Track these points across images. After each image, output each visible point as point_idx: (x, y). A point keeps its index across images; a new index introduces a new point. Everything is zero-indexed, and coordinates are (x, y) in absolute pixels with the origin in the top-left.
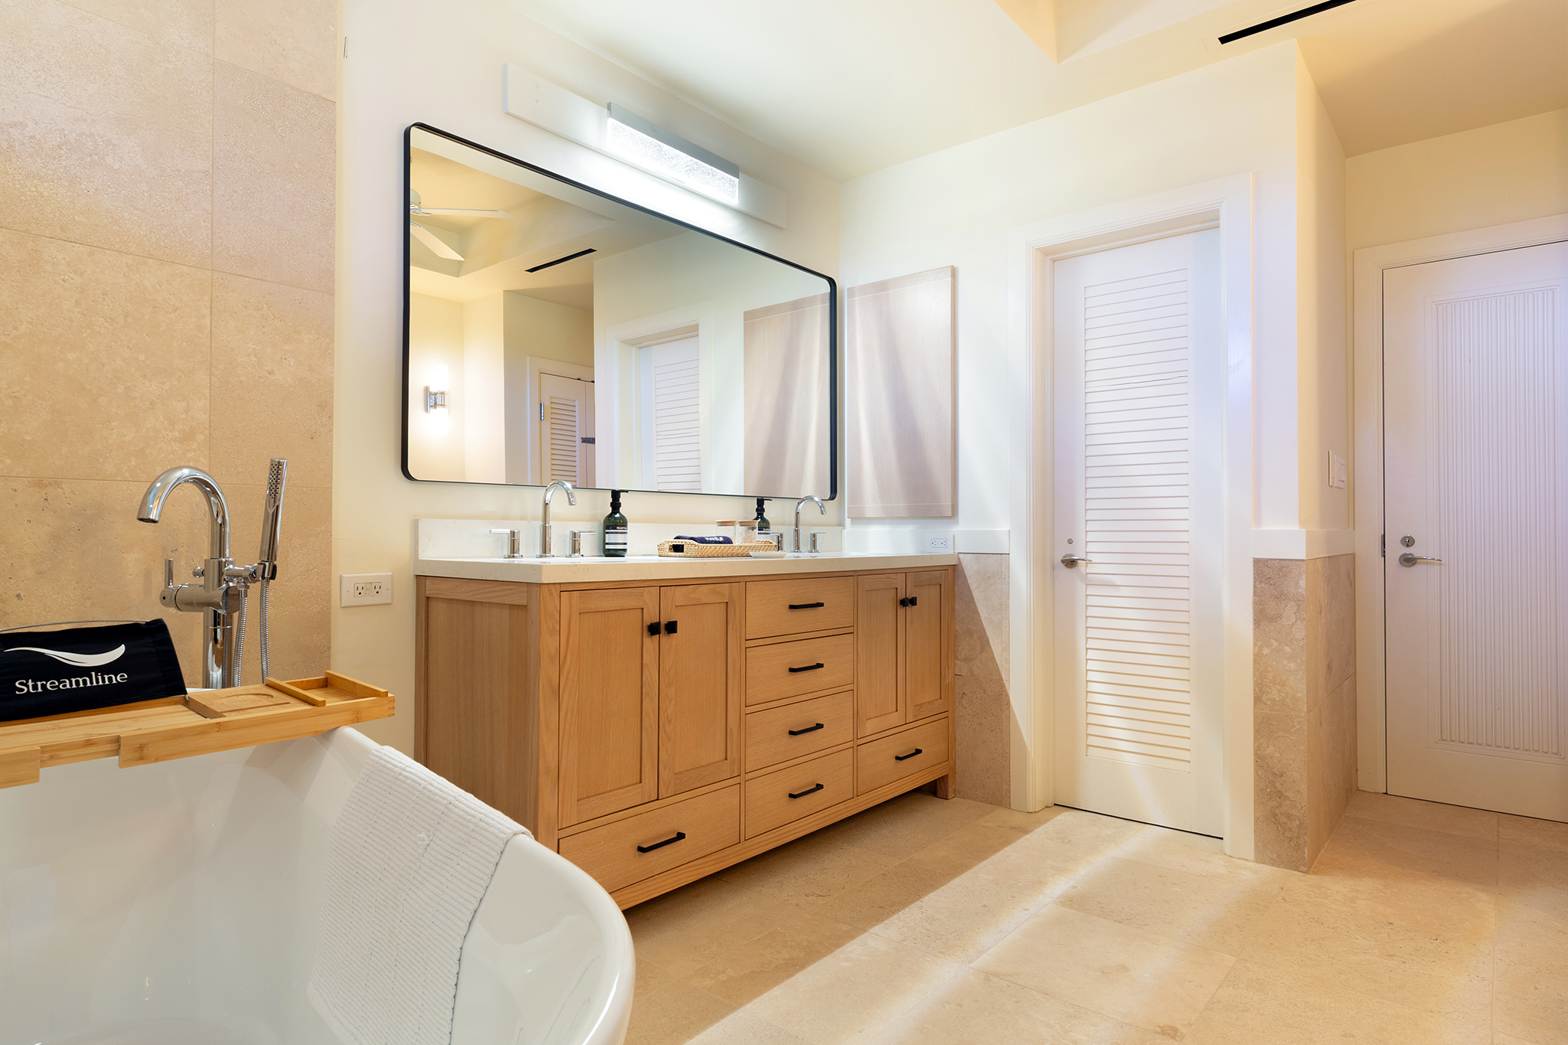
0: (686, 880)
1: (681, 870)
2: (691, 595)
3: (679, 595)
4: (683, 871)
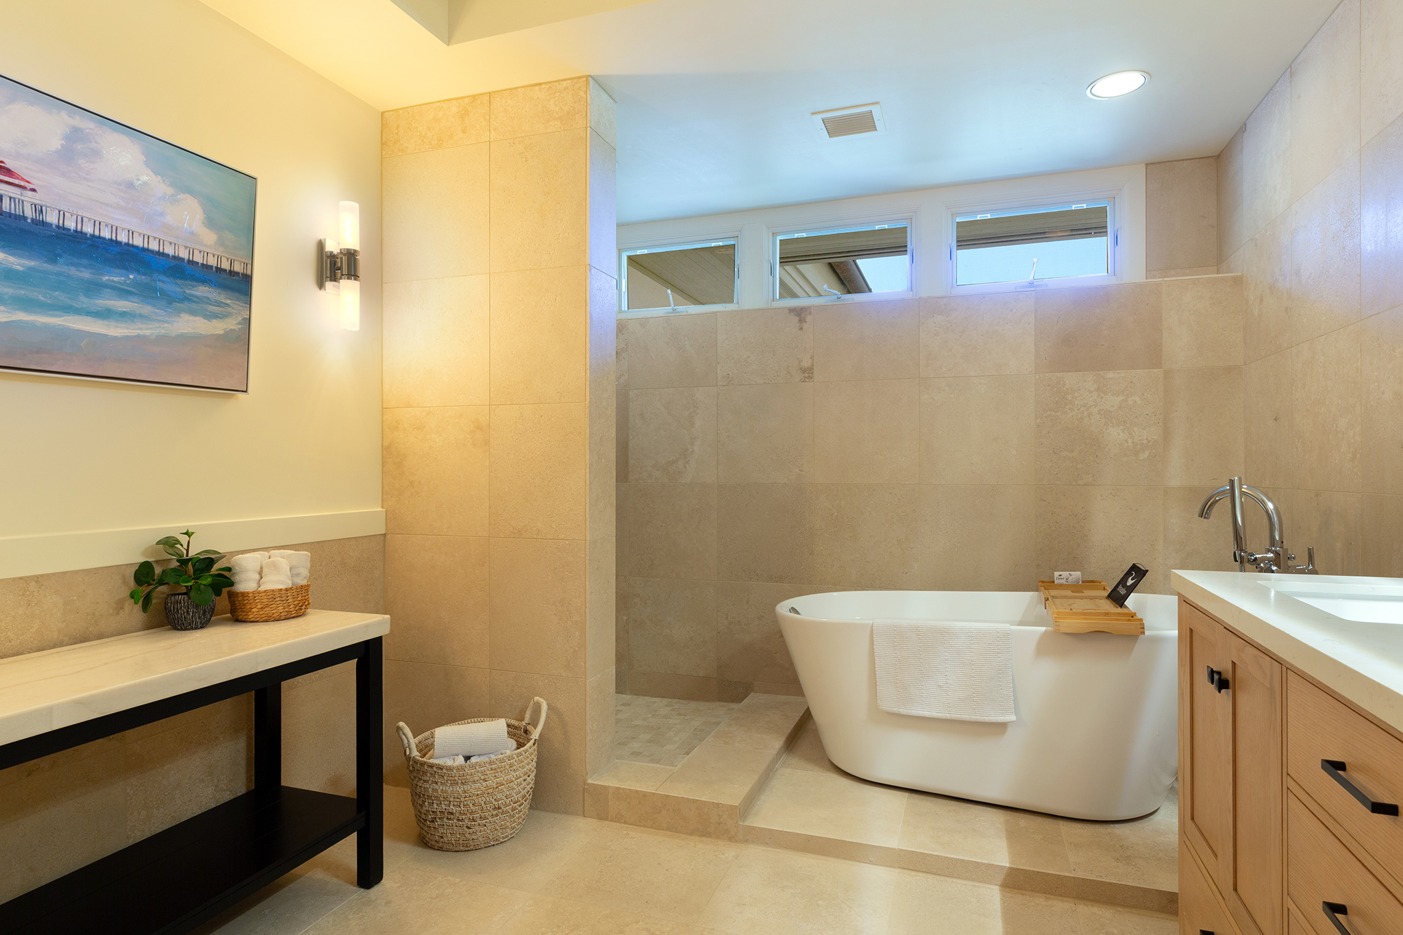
2: (1241, 654)
3: (1234, 648)
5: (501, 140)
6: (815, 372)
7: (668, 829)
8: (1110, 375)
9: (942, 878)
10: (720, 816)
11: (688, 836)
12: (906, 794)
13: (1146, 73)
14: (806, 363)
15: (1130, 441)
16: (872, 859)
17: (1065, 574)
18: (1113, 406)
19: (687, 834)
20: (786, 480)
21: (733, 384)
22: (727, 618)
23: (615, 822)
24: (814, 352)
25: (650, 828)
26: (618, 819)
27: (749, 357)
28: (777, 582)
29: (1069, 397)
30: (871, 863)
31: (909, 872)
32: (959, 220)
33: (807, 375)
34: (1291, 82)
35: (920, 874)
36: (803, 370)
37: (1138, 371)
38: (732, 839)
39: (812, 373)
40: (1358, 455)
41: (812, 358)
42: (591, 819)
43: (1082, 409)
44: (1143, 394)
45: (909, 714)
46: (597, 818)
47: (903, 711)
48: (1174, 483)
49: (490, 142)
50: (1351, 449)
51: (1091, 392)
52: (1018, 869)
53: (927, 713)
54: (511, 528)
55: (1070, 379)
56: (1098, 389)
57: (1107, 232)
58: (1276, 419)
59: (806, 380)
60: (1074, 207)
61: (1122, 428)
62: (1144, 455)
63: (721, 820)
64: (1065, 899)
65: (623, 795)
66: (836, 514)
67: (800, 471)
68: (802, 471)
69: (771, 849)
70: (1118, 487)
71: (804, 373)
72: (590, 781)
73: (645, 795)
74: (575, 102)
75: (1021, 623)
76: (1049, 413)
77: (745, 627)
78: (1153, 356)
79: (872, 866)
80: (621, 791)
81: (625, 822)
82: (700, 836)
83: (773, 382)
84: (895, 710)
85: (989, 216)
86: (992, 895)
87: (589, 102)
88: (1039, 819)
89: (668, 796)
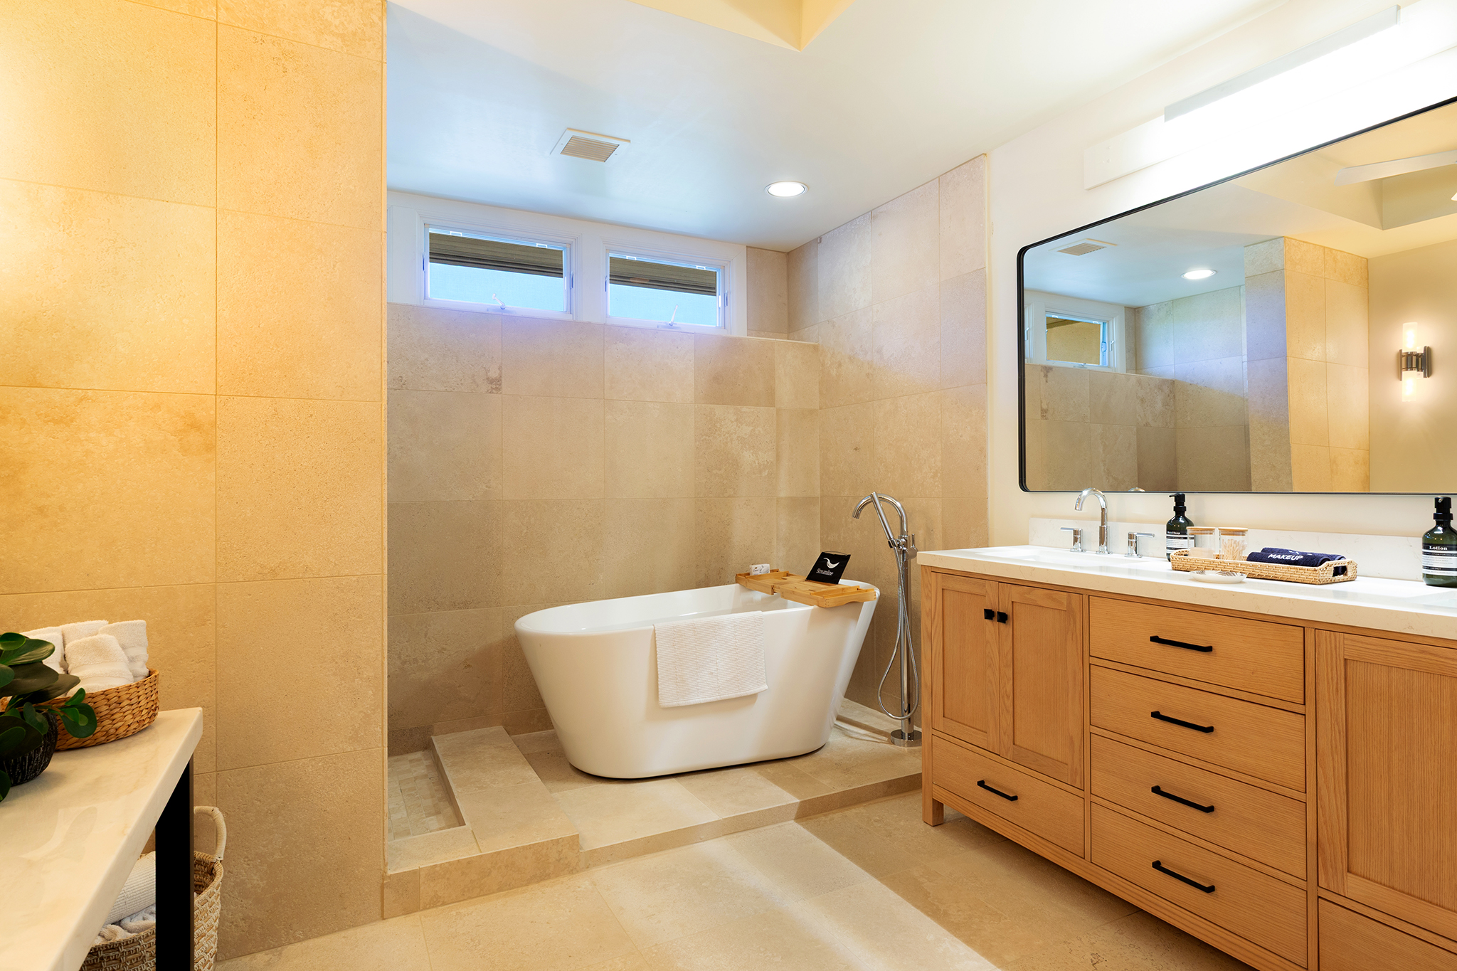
0: (1026, 843)
1: (1020, 830)
2: (1026, 595)
3: (1015, 593)
4: (1021, 833)
5: (238, 27)
6: (503, 384)
7: (500, 890)
8: (744, 409)
9: (756, 830)
10: (560, 852)
11: (524, 888)
12: (673, 780)
13: (805, 185)
14: (494, 374)
15: (757, 462)
16: (702, 837)
17: (759, 566)
18: (746, 434)
19: (522, 886)
20: (471, 497)
21: (407, 388)
22: (400, 658)
23: (429, 908)
24: (502, 363)
25: (477, 897)
26: (436, 902)
27: (427, 360)
28: (460, 608)
29: (718, 425)
30: (702, 840)
31: (731, 836)
32: (611, 255)
33: (494, 387)
34: (871, 222)
35: (740, 834)
36: (491, 381)
37: (761, 408)
38: (572, 870)
39: (500, 385)
40: (939, 475)
41: (500, 368)
42: (394, 919)
43: (727, 435)
44: (764, 426)
45: (687, 704)
46: (403, 914)
47: (682, 703)
48: (783, 494)
49: (217, 23)
50: (932, 471)
51: (732, 422)
52: (805, 801)
53: (702, 700)
54: (258, 568)
55: (719, 410)
56: (737, 420)
57: (716, 292)
58: (856, 449)
59: (494, 391)
60: (697, 267)
61: (752, 451)
62: (765, 474)
63: (561, 855)
64: (834, 811)
65: (435, 873)
66: (525, 531)
67: (487, 487)
68: (489, 487)
69: (614, 865)
70: (750, 498)
71: (491, 383)
72: (390, 873)
73: (469, 862)
74: (365, 25)
75: (735, 611)
76: (704, 437)
77: (423, 664)
78: (770, 397)
79: (702, 843)
80: (437, 869)
81: (444, 904)
82: (538, 882)
83: (456, 390)
84: (675, 704)
85: (635, 258)
86: (793, 826)
87: (385, 32)
88: (776, 765)
89: (499, 853)
